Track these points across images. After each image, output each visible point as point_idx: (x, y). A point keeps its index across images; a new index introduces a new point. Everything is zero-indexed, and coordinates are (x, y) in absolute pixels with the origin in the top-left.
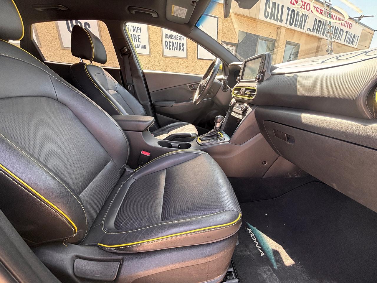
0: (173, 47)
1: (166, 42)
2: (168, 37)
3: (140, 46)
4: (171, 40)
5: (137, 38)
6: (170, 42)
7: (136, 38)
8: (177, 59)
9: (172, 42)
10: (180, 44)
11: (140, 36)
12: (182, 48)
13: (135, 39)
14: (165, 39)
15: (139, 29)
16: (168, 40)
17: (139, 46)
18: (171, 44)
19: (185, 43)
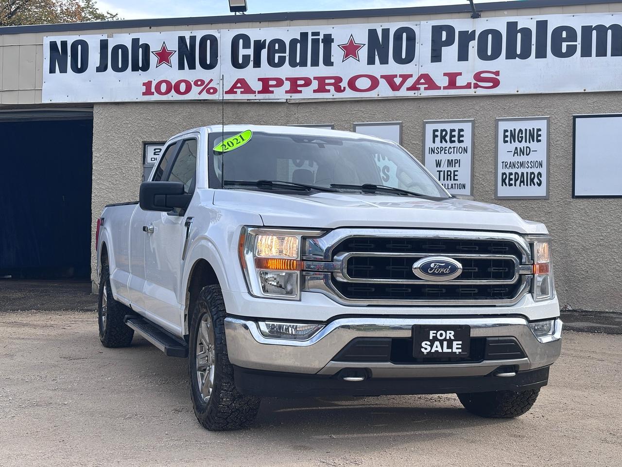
0: (516, 180)
1: (504, 174)
2: (508, 166)
3: (456, 185)
4: (514, 171)
5: (452, 175)
6: (511, 174)
7: (450, 175)
9: (516, 173)
10: (533, 176)
11: (457, 171)
12: (536, 180)
13: (449, 177)
14: (501, 171)
15: (458, 161)
16: (507, 171)
17: (454, 185)
18: (512, 177)
19: (543, 171)
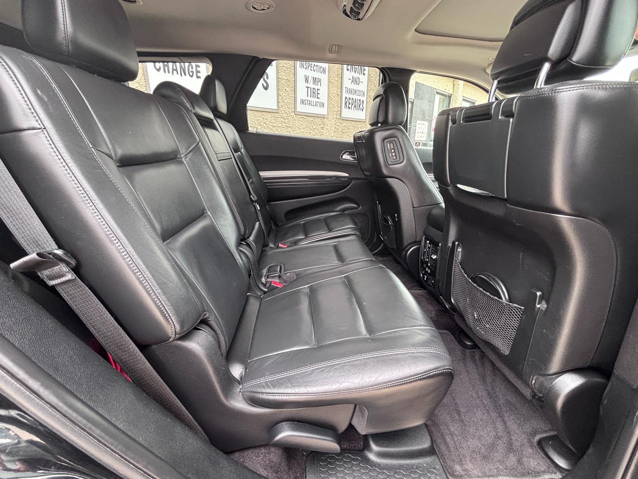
0: (352, 105)
1: (346, 98)
2: (348, 92)
3: (319, 103)
4: (351, 96)
5: (316, 93)
6: (350, 99)
8: (355, 123)
9: (352, 99)
11: (319, 90)
12: (361, 106)
13: (314, 94)
14: (345, 95)
15: (320, 80)
16: (348, 96)
17: (317, 103)
18: (350, 101)
19: (364, 99)
